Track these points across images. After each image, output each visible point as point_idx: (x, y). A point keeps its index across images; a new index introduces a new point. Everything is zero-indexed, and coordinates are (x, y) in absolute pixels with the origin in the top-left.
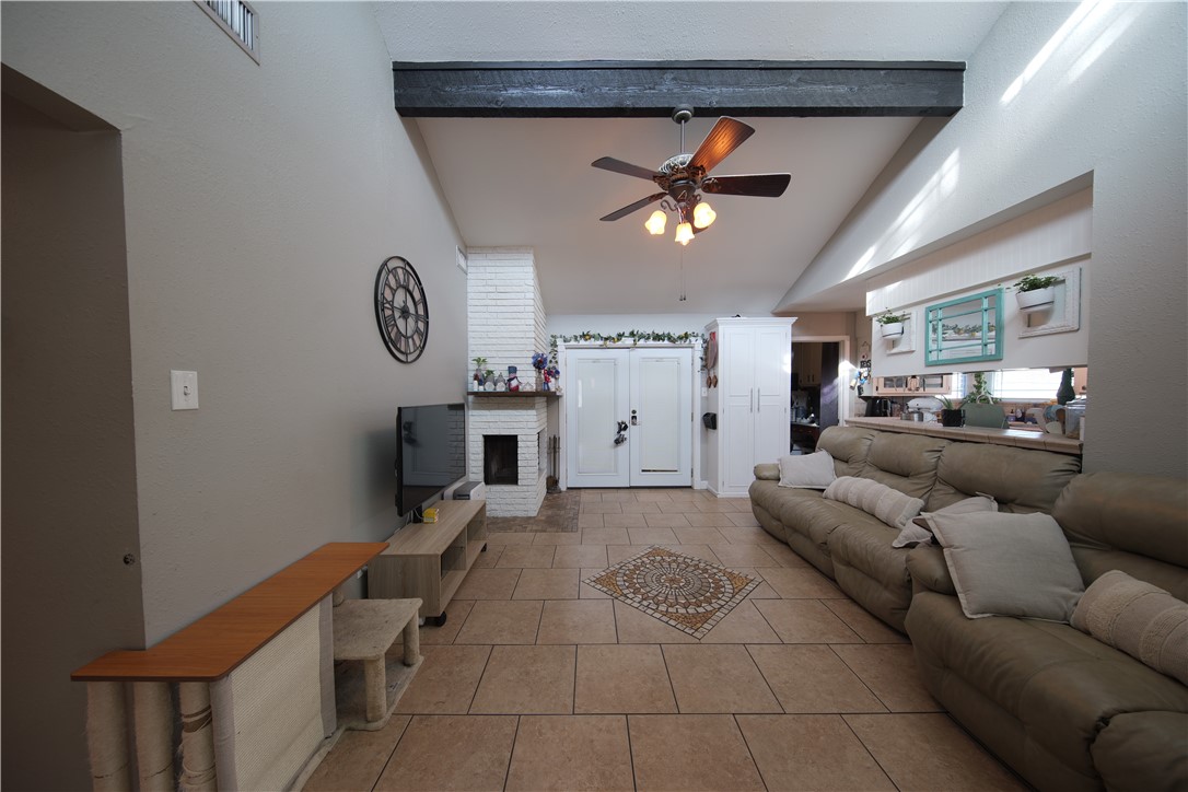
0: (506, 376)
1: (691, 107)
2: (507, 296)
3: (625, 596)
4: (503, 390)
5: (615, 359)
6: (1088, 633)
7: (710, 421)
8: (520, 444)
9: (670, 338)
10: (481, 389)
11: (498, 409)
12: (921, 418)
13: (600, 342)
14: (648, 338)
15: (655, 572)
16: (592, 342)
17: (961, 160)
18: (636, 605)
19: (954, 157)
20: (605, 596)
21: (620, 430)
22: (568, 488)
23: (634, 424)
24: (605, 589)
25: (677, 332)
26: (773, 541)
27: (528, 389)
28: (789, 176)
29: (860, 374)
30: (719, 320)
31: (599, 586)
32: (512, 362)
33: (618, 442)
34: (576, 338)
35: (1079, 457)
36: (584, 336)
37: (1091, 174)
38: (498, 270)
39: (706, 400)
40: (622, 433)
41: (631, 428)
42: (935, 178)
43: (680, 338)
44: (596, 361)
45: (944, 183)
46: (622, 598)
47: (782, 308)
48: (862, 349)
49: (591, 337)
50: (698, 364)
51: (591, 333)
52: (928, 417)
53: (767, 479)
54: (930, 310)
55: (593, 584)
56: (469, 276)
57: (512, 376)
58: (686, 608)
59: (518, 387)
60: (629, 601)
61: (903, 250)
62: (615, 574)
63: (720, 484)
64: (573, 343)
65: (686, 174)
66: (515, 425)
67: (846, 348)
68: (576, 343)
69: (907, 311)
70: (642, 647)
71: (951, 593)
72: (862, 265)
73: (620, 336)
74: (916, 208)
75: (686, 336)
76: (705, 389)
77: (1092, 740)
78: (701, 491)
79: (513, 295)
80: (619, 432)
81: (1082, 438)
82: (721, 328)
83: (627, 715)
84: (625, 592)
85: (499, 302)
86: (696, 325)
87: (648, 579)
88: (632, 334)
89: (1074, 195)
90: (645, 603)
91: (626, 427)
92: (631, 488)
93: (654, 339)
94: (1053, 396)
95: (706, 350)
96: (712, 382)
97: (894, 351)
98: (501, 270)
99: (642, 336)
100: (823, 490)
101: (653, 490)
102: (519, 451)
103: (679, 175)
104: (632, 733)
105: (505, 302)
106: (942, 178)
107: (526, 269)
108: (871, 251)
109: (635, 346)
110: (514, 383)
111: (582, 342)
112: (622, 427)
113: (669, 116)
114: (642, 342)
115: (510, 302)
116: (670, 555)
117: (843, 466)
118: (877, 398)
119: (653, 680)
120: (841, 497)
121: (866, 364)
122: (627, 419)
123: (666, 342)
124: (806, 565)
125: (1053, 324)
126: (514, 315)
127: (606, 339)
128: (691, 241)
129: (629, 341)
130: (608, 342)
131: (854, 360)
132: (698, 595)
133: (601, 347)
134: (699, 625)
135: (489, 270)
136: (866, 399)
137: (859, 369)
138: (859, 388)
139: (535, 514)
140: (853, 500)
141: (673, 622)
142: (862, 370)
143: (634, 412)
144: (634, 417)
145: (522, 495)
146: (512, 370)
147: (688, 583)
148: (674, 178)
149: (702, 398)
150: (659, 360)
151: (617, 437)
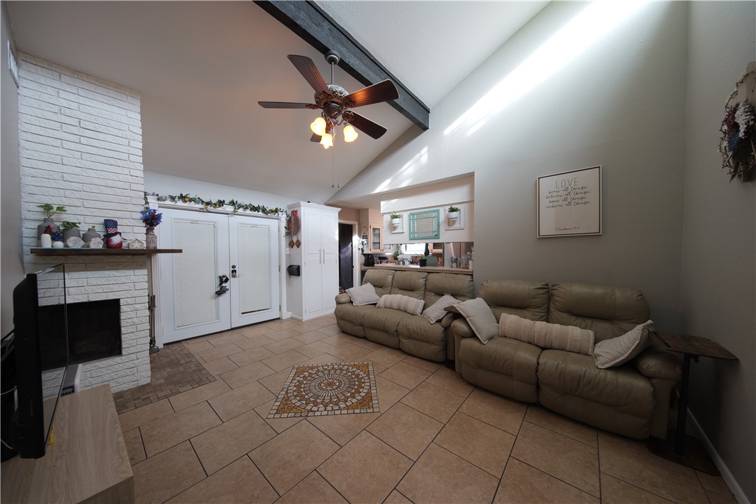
0: (100, 229)
1: (340, 57)
2: (100, 136)
3: (311, 411)
4: (101, 247)
5: (215, 222)
6: (506, 337)
7: (294, 271)
8: (123, 308)
9: (264, 210)
10: (59, 245)
11: (86, 270)
12: (404, 263)
13: (200, 206)
14: (246, 208)
15: (313, 384)
16: (192, 205)
17: (429, 151)
18: (325, 413)
19: (425, 150)
20: (297, 420)
21: (222, 282)
22: (164, 345)
23: (234, 276)
24: (293, 415)
25: (269, 207)
26: (355, 339)
27: (136, 246)
28: (386, 130)
29: (363, 242)
30: (302, 203)
31: (285, 415)
32: (111, 215)
33: (221, 292)
34: (173, 198)
35: (472, 275)
36: (182, 198)
37: (474, 172)
38: (81, 100)
39: (289, 256)
40: (224, 285)
41: (232, 280)
42: (418, 155)
43: (272, 211)
44: (193, 222)
45: (422, 159)
46: (310, 414)
47: (332, 202)
48: (363, 229)
49: (191, 200)
50: (283, 231)
51: (191, 196)
52: (407, 263)
53: (344, 303)
54: (413, 214)
55: (277, 416)
56: (22, 91)
57: (111, 231)
58: (355, 397)
59: (121, 244)
60: (317, 413)
61: (404, 185)
62: (286, 399)
63: (304, 312)
64: (168, 202)
65: (340, 101)
66: (116, 288)
67: (356, 229)
68: (173, 203)
69: (401, 213)
70: (357, 438)
71: (473, 336)
72: (383, 187)
73: (221, 203)
74: (410, 166)
75: (276, 211)
76: (288, 249)
77: (537, 371)
78: (288, 320)
79: (108, 138)
80: (221, 284)
81: (470, 267)
82: (302, 208)
83: (395, 488)
84: (309, 408)
85: (83, 140)
86: (283, 204)
87: (315, 391)
88: (232, 203)
89: (468, 179)
90: (329, 408)
91: (227, 280)
92: (232, 329)
93: (251, 210)
94: (423, 253)
95: (289, 222)
96: (294, 244)
97: (395, 232)
98: (88, 102)
99: (240, 206)
100: (375, 304)
101: (252, 327)
102: (123, 316)
103: (336, 100)
104: (409, 496)
105: (95, 143)
106: (421, 156)
107: (130, 114)
108: (388, 182)
109: (234, 213)
110: (116, 240)
111: (180, 203)
112: (223, 280)
113: (324, 53)
114: (241, 211)
115: (106, 145)
116: (312, 368)
117: (380, 290)
118: (369, 254)
119: (384, 454)
120: (388, 305)
121: (365, 237)
122: (228, 273)
123: (260, 213)
124: (380, 346)
125: (456, 226)
126: (112, 162)
127: (208, 204)
128: (330, 147)
129: (230, 209)
130: (209, 207)
131: (359, 236)
132: (353, 387)
133: (201, 210)
134: (371, 404)
135: (62, 94)
136: (364, 255)
137: (362, 240)
138: (362, 249)
139: (148, 381)
140: (395, 306)
141: (357, 411)
142: (363, 240)
143: (234, 267)
144: (234, 271)
145: (130, 365)
146: (110, 224)
147: (340, 382)
148: (333, 100)
149: (286, 255)
150: (254, 226)
151: (219, 289)
